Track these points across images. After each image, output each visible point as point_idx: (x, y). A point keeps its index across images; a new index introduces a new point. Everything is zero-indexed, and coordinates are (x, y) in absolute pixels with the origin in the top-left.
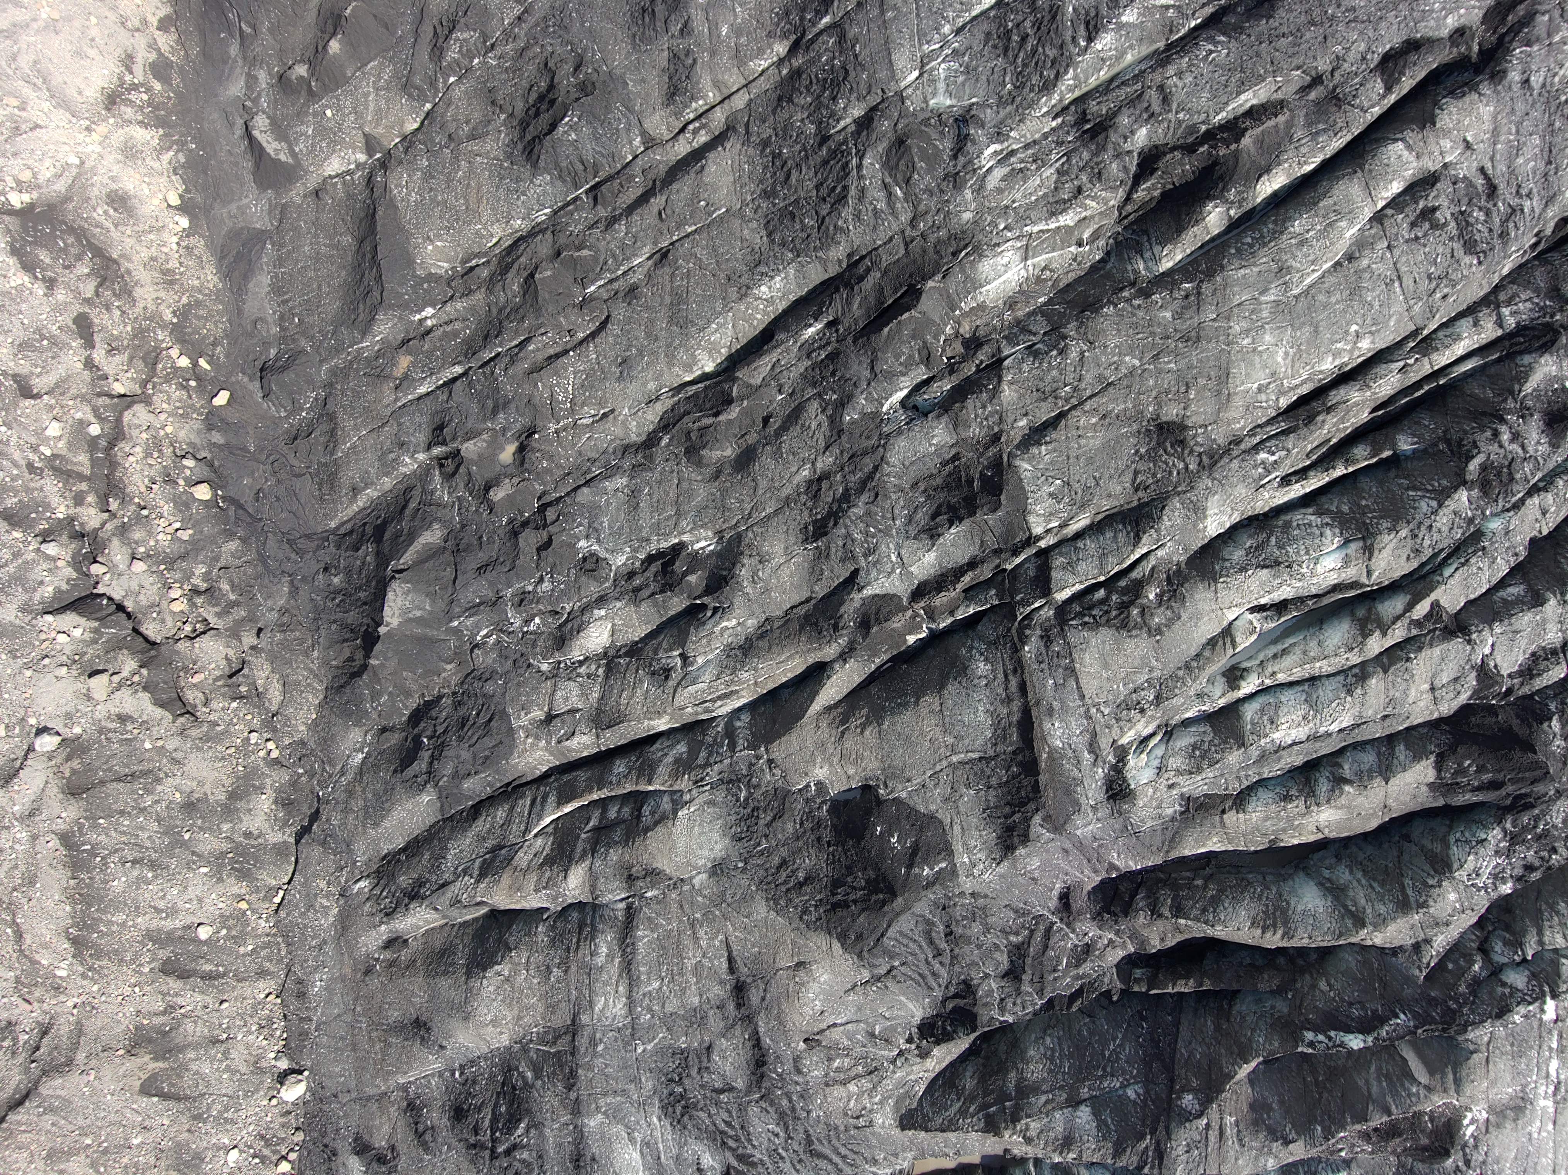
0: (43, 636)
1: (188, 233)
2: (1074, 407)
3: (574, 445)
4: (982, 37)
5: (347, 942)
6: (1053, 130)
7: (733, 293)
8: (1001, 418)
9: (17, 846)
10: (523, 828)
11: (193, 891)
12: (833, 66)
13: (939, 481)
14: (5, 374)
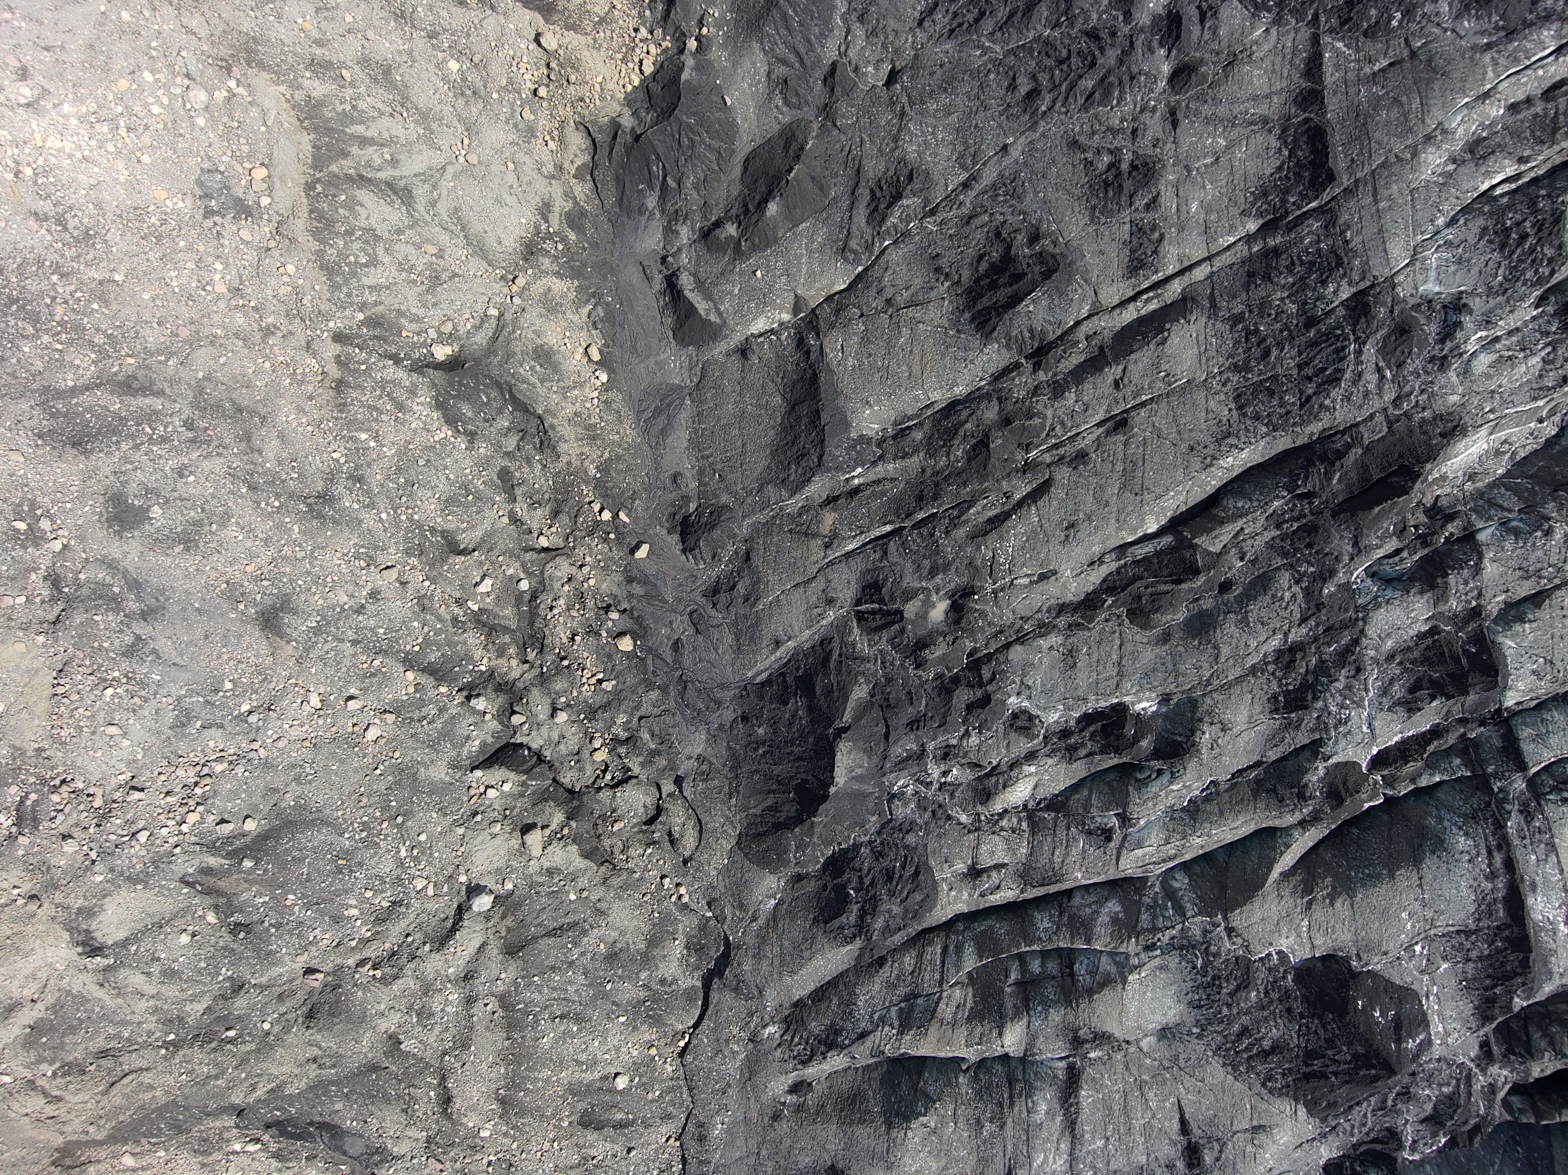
0: (472, 792)
1: (606, 387)
2: (1558, 587)
3: (1009, 604)
4: (1478, 231)
5: (754, 1087)
6: (1534, 318)
7: (1196, 463)
8: (1480, 594)
9: (448, 1009)
10: (937, 976)
11: (613, 1041)
12: (1319, 249)
13: (1416, 654)
14: (432, 530)
